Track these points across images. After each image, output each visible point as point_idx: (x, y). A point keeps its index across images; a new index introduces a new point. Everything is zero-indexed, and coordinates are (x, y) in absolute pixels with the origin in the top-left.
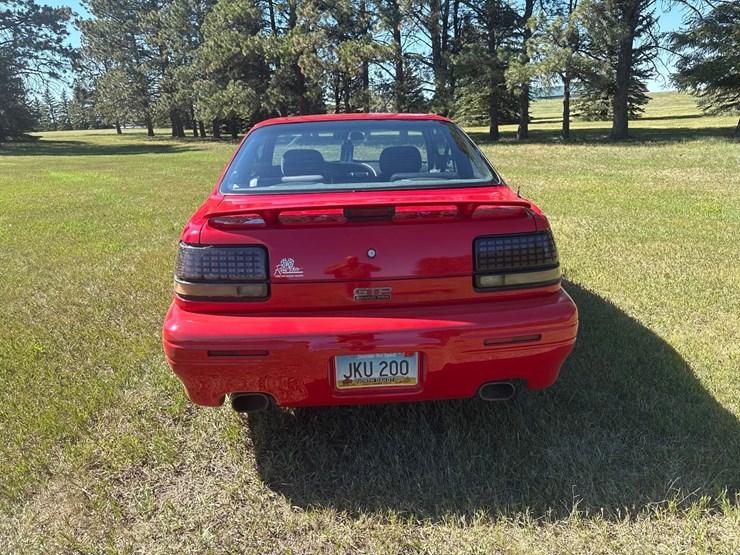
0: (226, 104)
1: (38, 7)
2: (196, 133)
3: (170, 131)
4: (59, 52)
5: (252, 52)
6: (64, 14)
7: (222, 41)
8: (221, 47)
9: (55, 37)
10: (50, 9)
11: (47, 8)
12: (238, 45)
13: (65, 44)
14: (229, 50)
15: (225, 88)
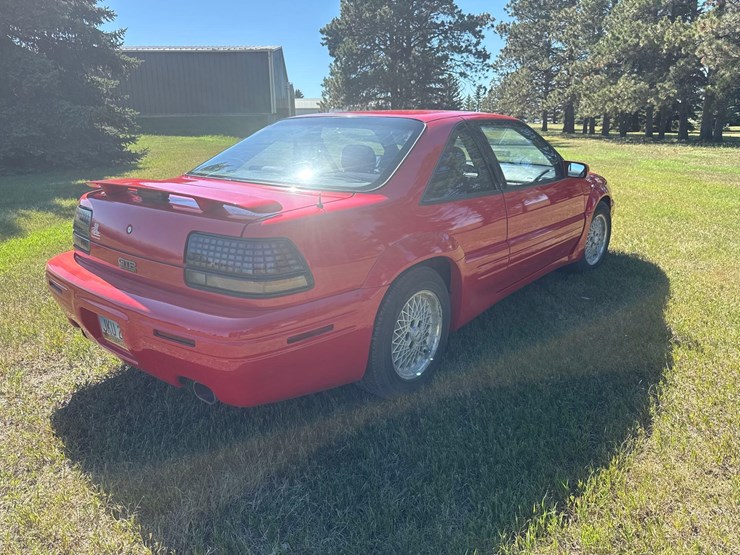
0: (611, 100)
1: (463, 16)
2: (585, 130)
3: (561, 126)
4: (474, 55)
5: (651, 42)
6: (482, 20)
7: (620, 33)
8: (618, 39)
9: (474, 41)
10: (473, 17)
11: (470, 17)
12: (637, 36)
13: (479, 48)
14: (626, 41)
15: (616, 83)
